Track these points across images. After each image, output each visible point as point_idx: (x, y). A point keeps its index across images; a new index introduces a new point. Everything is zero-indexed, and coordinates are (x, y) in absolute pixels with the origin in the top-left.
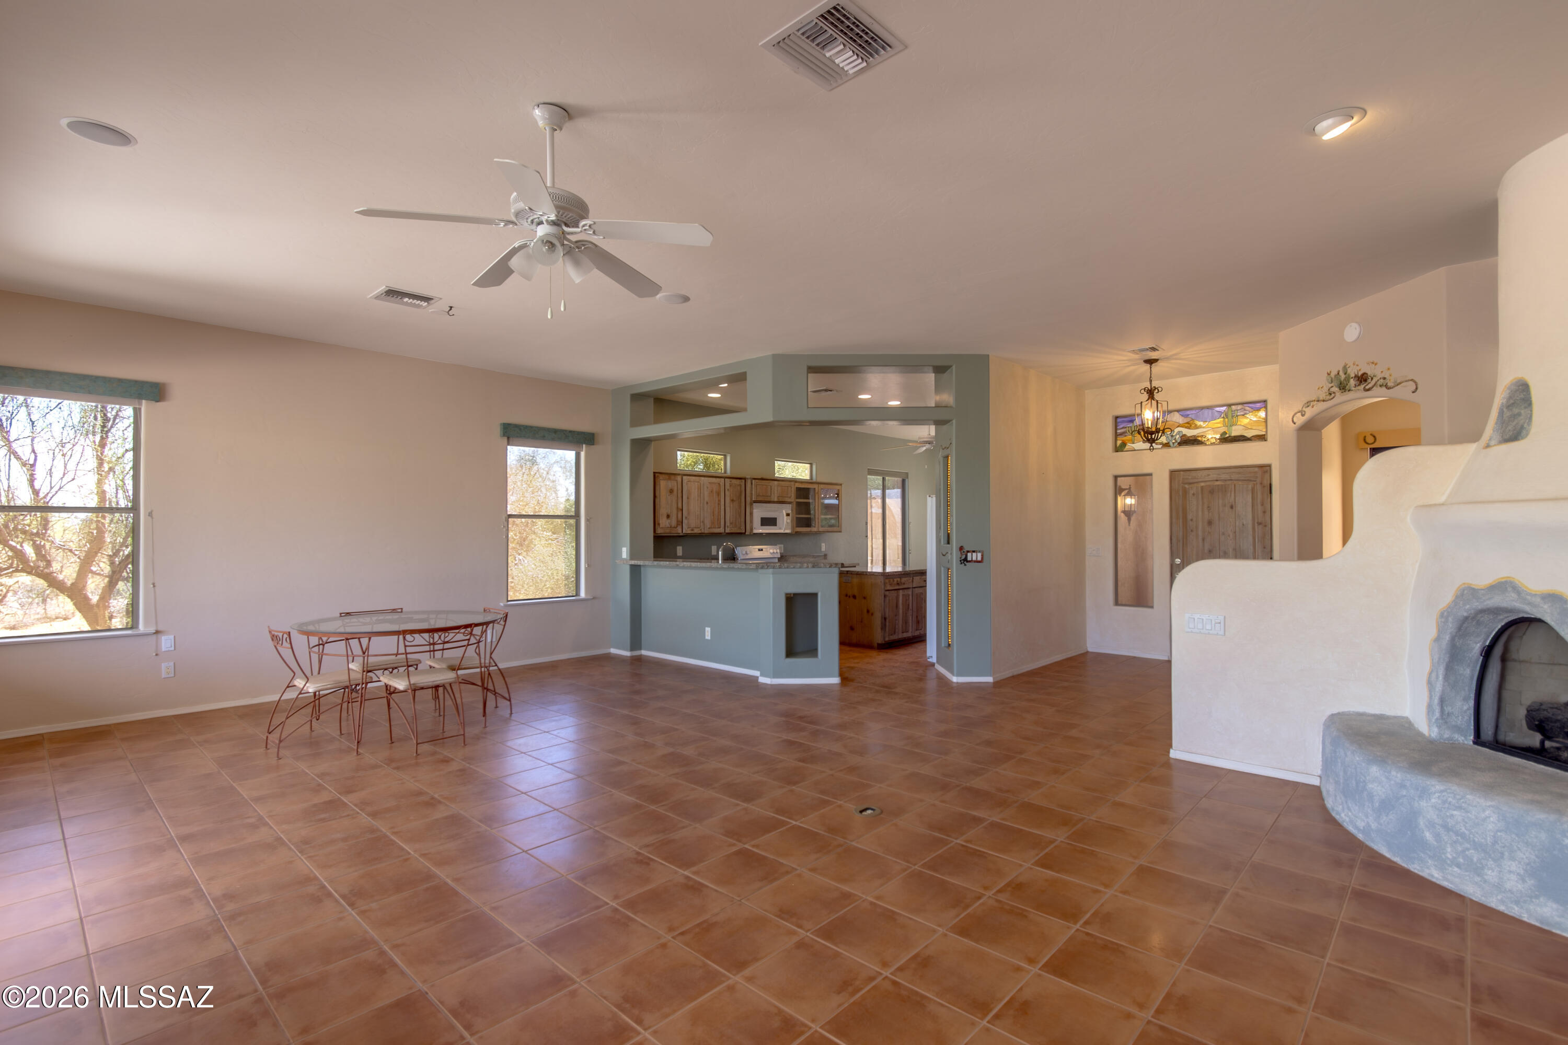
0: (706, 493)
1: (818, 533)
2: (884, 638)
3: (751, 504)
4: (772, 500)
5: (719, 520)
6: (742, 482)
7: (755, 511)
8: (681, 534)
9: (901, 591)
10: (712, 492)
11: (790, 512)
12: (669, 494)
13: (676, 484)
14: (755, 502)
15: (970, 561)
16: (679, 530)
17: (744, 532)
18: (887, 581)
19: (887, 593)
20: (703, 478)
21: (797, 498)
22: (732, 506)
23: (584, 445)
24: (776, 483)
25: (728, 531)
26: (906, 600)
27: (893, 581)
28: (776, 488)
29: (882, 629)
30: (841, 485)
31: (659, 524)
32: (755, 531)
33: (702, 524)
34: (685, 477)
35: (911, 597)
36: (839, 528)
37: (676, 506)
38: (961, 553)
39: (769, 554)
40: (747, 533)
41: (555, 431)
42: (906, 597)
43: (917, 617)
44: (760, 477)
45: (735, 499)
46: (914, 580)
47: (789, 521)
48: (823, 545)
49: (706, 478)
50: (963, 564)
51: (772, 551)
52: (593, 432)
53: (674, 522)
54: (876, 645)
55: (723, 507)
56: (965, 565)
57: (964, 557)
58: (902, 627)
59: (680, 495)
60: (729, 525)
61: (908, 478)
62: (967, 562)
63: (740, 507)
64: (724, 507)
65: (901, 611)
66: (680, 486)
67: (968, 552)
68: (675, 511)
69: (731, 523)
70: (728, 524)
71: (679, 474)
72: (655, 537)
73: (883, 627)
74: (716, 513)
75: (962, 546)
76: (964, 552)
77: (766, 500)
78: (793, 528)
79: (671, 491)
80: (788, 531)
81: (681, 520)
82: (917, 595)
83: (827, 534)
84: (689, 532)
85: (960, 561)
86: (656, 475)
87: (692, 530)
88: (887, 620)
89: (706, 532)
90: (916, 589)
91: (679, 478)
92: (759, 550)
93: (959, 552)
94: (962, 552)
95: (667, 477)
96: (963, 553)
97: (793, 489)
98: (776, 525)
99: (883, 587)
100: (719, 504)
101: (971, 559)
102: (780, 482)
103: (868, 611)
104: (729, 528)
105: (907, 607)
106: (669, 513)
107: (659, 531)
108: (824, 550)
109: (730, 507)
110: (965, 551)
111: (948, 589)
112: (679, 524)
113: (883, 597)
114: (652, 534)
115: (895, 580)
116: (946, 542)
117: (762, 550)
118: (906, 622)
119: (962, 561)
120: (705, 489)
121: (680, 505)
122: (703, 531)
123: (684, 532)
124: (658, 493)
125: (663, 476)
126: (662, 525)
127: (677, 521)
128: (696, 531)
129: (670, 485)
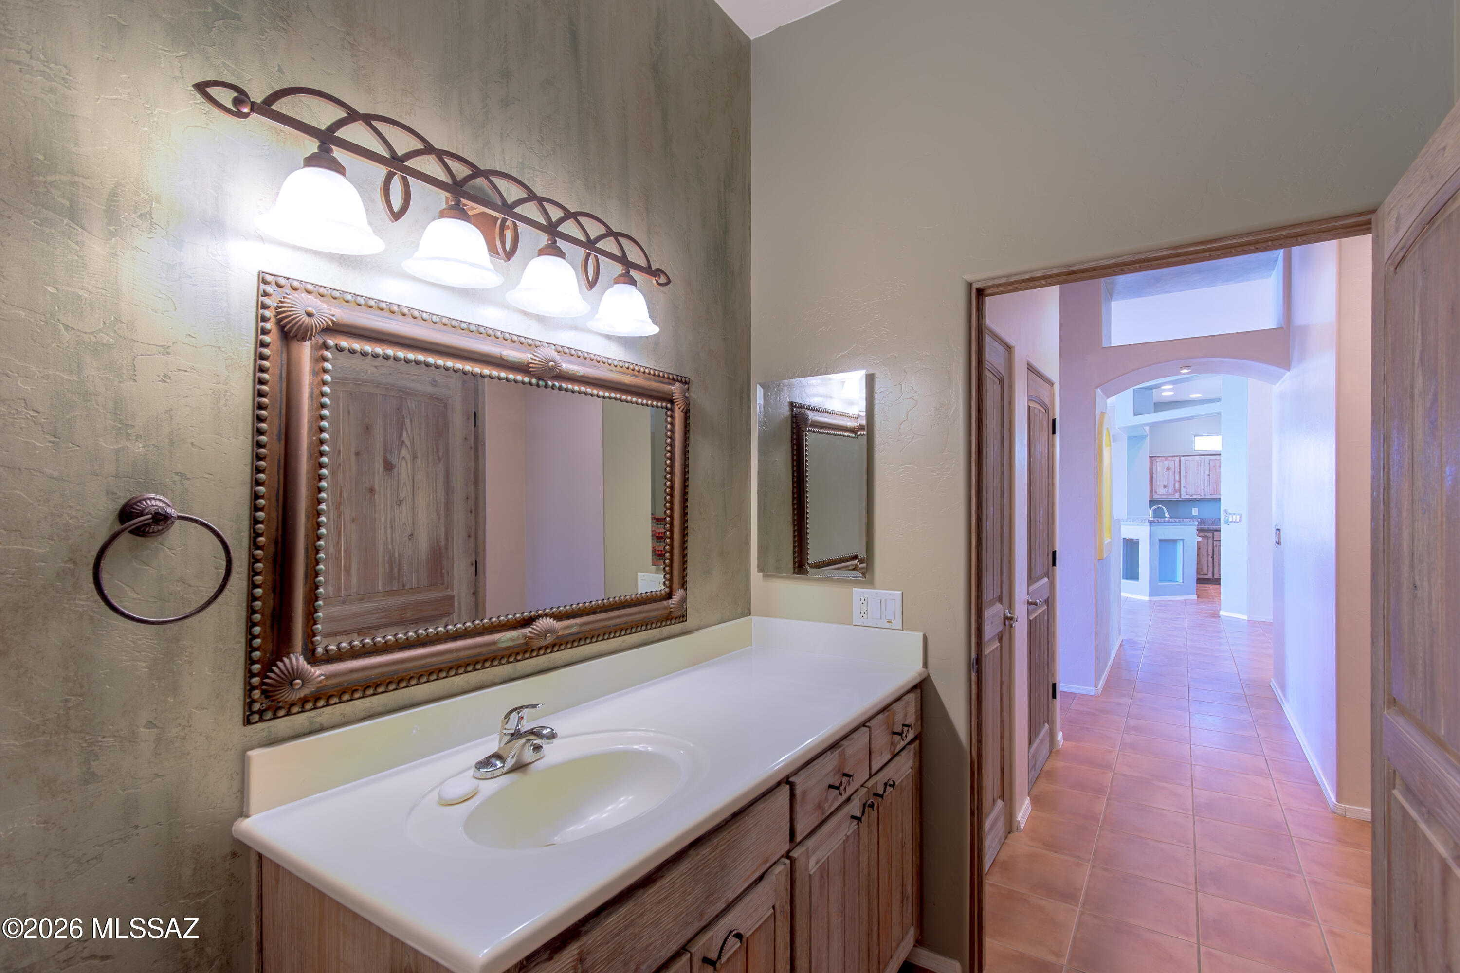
0: (1208, 468)
8: (1179, 499)
10: (1213, 467)
12: (1166, 470)
13: (1173, 463)
16: (1177, 496)
20: (1203, 457)
31: (1156, 492)
33: (1202, 491)
34: (1182, 458)
37: (1173, 478)
49: (1208, 457)
53: (1171, 491)
59: (1177, 470)
66: (1177, 464)
68: (1172, 482)
71: (1177, 456)
72: (1150, 501)
79: (1168, 469)
81: (1179, 489)
84: (1188, 497)
86: (1153, 458)
87: (1191, 496)
89: (1206, 497)
91: (1177, 459)
95: (1163, 459)
106: (1166, 484)
107: (1156, 497)
112: (1177, 492)
114: (1148, 499)
120: (1207, 464)
121: (1177, 478)
122: (1203, 497)
123: (1182, 497)
124: (1154, 471)
125: (1160, 458)
126: (1158, 493)
127: (1175, 490)
128: (1195, 497)
129: (1167, 464)
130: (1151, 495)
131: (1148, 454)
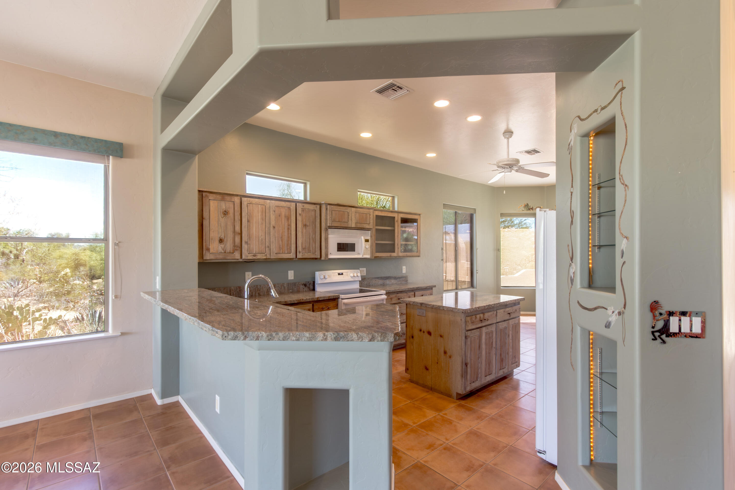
0: (273, 217)
1: (398, 258)
2: (465, 388)
3: (326, 230)
4: (349, 226)
5: (289, 245)
6: (317, 207)
7: (330, 236)
8: (241, 260)
9: (484, 328)
10: (280, 216)
11: (369, 238)
12: (222, 216)
13: (232, 206)
14: (330, 227)
15: (675, 334)
16: (237, 255)
17: (319, 257)
18: (468, 319)
19: (469, 333)
20: (269, 201)
21: (376, 225)
22: (304, 231)
23: (111, 157)
24: (353, 209)
25: (299, 256)
26: (490, 338)
27: (476, 318)
28: (353, 215)
29: (462, 376)
30: (420, 215)
31: (208, 249)
32: (331, 257)
33: (267, 249)
34: (244, 199)
35: (494, 333)
36: (418, 253)
37: (232, 229)
38: (654, 316)
39: (350, 278)
40: (322, 259)
41: (56, 134)
42: (489, 334)
43: (501, 355)
44: (336, 203)
45: (308, 224)
46: (498, 314)
47: (367, 247)
48: (404, 268)
49: (273, 202)
50: (659, 340)
51: (352, 275)
52: (121, 142)
53: (229, 246)
54: (455, 395)
55: (293, 233)
56: (664, 342)
57: (660, 325)
58: (485, 370)
59: (237, 217)
60: (301, 250)
61: (475, 213)
62: (669, 335)
63: (315, 233)
64: (295, 232)
65: (484, 353)
66: (237, 208)
67: (671, 314)
68: (230, 234)
69: (303, 249)
70: (300, 248)
71: (237, 195)
72: (199, 263)
73: (464, 374)
74: (285, 238)
75: (656, 302)
76: (661, 314)
77: (342, 225)
78: (372, 253)
79: (225, 213)
80: (368, 256)
81: (239, 245)
82: (501, 330)
83: (408, 258)
84: (251, 258)
85: (653, 333)
86: (204, 194)
87: (254, 256)
88: (469, 366)
89: (272, 258)
90: (500, 323)
91: (237, 200)
92: (339, 274)
93: (650, 315)
94: (657, 313)
95: (219, 197)
96: (658, 317)
97: (371, 216)
98: (354, 251)
99: (463, 326)
100: (288, 229)
101: (677, 331)
102: (359, 209)
103: (445, 353)
104: (301, 254)
105: (490, 345)
106: (222, 237)
107: (208, 257)
108: (405, 272)
109: (302, 232)
110: (663, 312)
111: (590, 365)
112: (236, 250)
113: (464, 338)
114: (196, 260)
115: (478, 316)
116: (586, 283)
117: (342, 274)
118: (489, 363)
119: (657, 334)
120: (272, 212)
121: (238, 228)
122: (268, 257)
123: (243, 257)
124: (205, 215)
125: (214, 195)
126: (211, 251)
127: (234, 246)
128: (259, 257)
129: (224, 205)
130: (201, 255)
131: (197, 188)
